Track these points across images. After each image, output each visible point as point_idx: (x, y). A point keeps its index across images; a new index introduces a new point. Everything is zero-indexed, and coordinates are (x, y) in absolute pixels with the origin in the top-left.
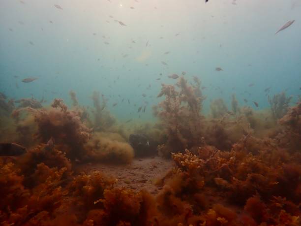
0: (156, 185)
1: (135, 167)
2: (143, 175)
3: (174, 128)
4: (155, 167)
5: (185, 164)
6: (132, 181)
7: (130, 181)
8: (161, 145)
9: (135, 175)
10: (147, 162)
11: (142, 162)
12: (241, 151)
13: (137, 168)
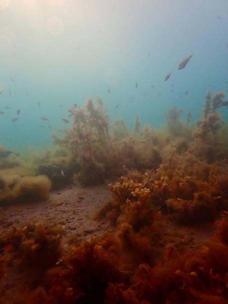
0: (95, 219)
1: (60, 203)
2: (74, 211)
3: (87, 155)
4: (82, 198)
5: (136, 194)
6: (67, 220)
7: (64, 220)
8: (77, 173)
9: (64, 212)
10: (68, 195)
11: (61, 195)
12: (168, 170)
13: (62, 204)
